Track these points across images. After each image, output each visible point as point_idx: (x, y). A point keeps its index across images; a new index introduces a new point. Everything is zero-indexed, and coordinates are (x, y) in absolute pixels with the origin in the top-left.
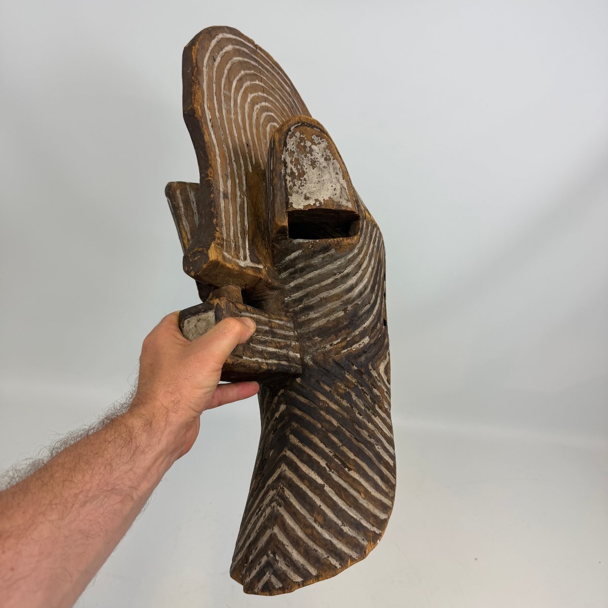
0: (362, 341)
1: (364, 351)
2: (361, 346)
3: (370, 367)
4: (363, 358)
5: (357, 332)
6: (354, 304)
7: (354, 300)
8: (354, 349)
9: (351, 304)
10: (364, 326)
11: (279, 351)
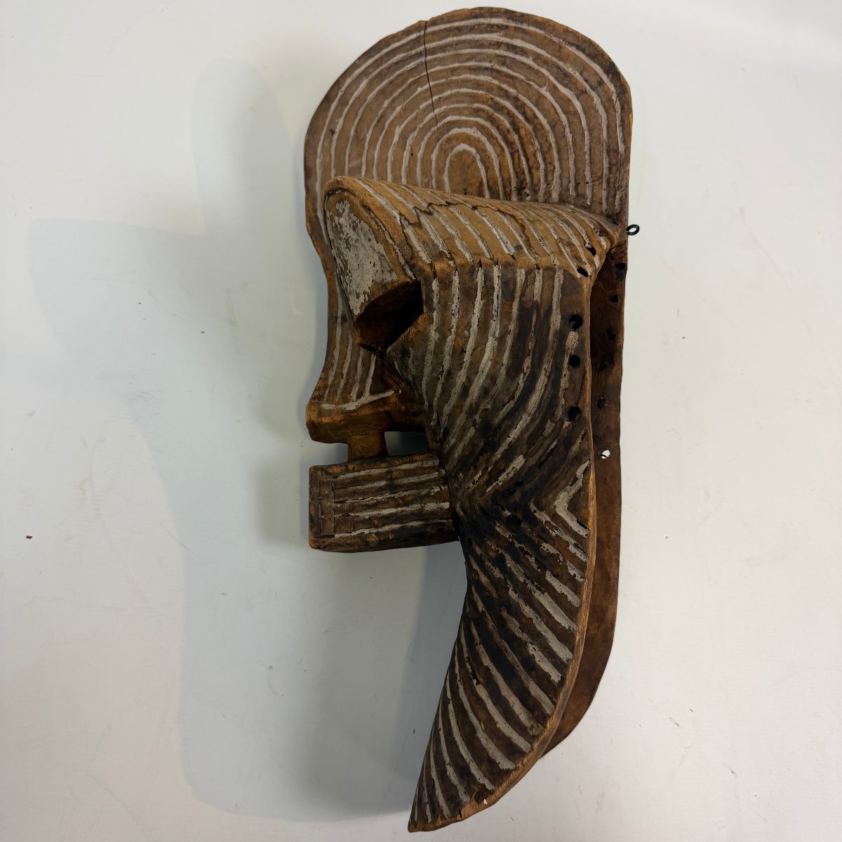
0: (511, 467)
1: (518, 481)
2: (511, 475)
3: (533, 507)
4: (517, 495)
5: (498, 454)
6: (480, 411)
7: (478, 406)
8: (500, 484)
9: (477, 413)
10: (509, 440)
11: (404, 509)
